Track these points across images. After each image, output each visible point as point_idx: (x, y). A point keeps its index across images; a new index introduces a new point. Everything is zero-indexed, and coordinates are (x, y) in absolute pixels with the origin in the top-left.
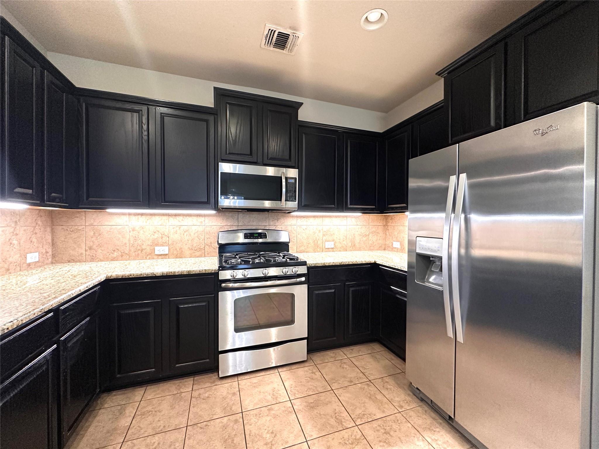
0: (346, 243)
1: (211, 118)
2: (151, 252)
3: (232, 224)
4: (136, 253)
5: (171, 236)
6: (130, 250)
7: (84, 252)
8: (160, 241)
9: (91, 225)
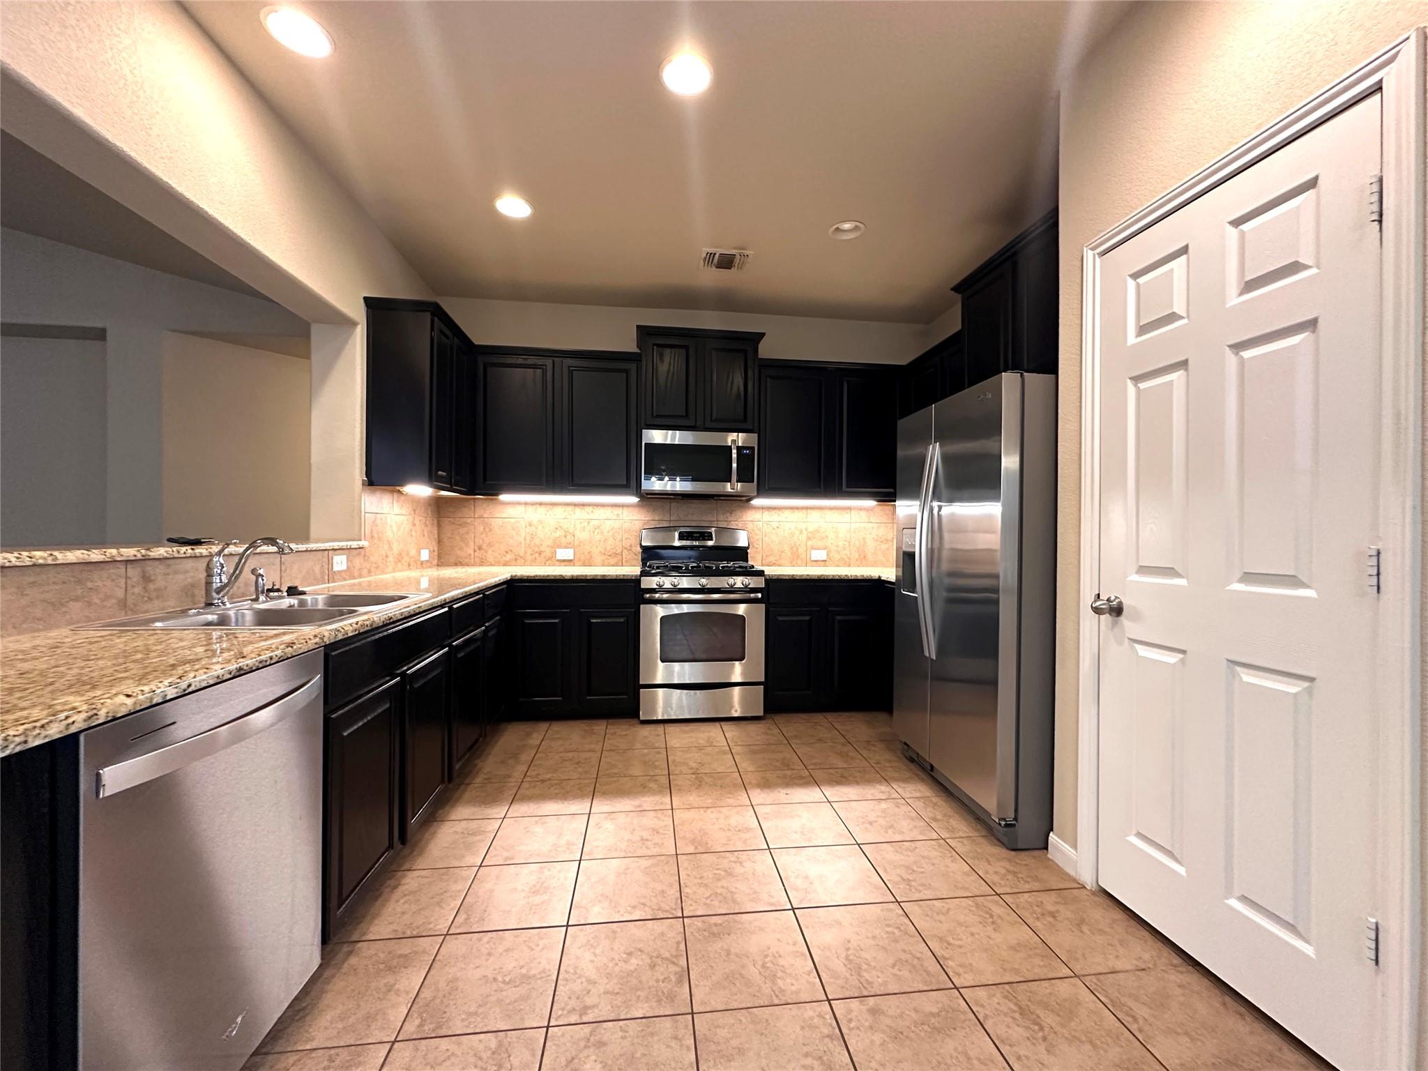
0: (848, 553)
1: (633, 366)
2: (550, 556)
3: (661, 517)
4: (533, 557)
5: (578, 534)
6: (526, 553)
7: (472, 553)
8: (563, 541)
9: (481, 517)
